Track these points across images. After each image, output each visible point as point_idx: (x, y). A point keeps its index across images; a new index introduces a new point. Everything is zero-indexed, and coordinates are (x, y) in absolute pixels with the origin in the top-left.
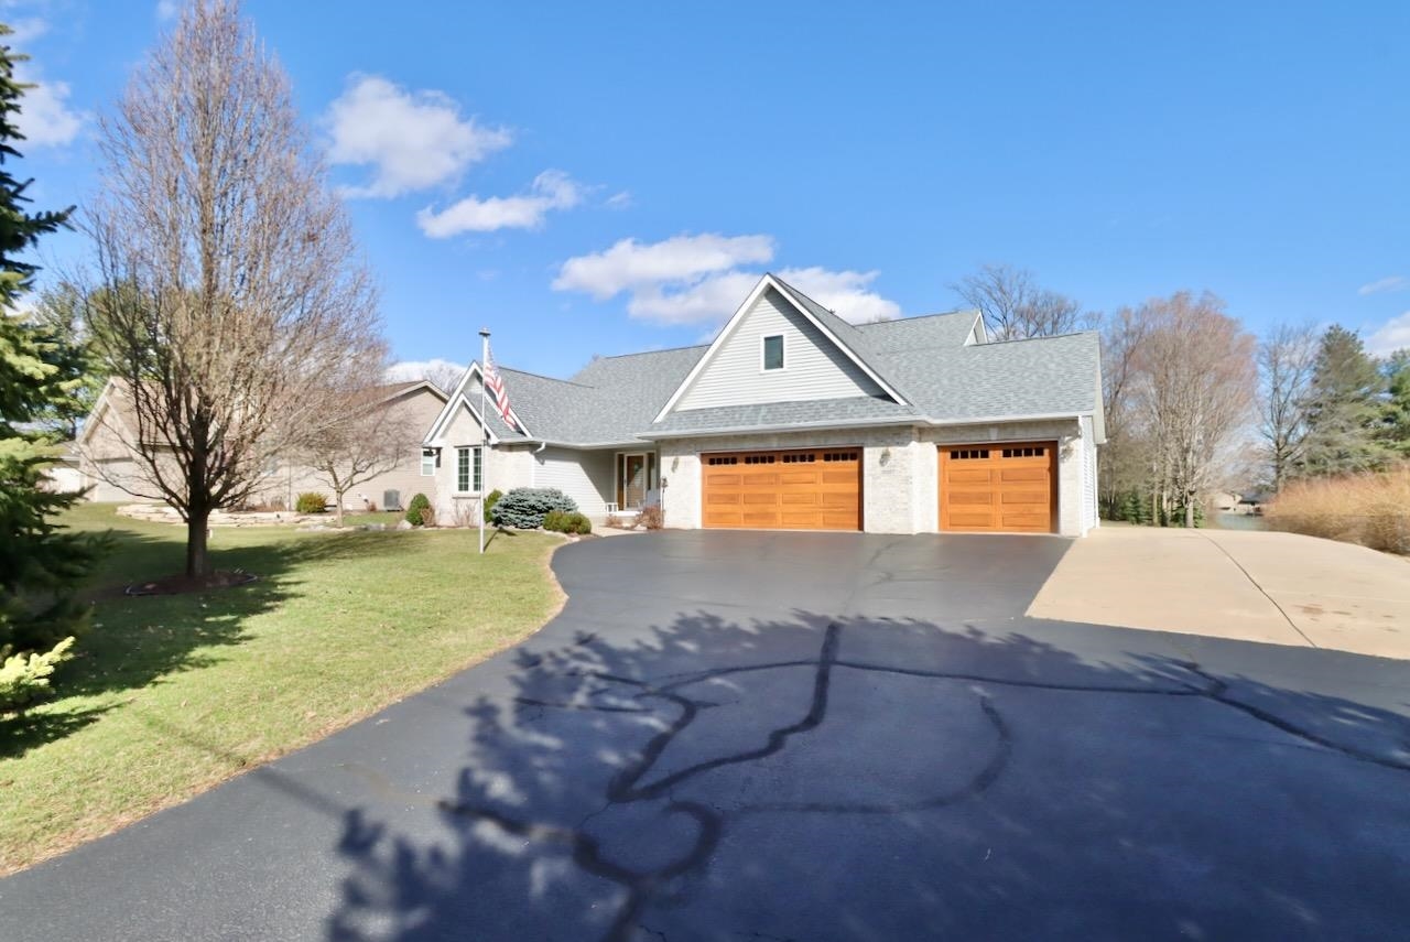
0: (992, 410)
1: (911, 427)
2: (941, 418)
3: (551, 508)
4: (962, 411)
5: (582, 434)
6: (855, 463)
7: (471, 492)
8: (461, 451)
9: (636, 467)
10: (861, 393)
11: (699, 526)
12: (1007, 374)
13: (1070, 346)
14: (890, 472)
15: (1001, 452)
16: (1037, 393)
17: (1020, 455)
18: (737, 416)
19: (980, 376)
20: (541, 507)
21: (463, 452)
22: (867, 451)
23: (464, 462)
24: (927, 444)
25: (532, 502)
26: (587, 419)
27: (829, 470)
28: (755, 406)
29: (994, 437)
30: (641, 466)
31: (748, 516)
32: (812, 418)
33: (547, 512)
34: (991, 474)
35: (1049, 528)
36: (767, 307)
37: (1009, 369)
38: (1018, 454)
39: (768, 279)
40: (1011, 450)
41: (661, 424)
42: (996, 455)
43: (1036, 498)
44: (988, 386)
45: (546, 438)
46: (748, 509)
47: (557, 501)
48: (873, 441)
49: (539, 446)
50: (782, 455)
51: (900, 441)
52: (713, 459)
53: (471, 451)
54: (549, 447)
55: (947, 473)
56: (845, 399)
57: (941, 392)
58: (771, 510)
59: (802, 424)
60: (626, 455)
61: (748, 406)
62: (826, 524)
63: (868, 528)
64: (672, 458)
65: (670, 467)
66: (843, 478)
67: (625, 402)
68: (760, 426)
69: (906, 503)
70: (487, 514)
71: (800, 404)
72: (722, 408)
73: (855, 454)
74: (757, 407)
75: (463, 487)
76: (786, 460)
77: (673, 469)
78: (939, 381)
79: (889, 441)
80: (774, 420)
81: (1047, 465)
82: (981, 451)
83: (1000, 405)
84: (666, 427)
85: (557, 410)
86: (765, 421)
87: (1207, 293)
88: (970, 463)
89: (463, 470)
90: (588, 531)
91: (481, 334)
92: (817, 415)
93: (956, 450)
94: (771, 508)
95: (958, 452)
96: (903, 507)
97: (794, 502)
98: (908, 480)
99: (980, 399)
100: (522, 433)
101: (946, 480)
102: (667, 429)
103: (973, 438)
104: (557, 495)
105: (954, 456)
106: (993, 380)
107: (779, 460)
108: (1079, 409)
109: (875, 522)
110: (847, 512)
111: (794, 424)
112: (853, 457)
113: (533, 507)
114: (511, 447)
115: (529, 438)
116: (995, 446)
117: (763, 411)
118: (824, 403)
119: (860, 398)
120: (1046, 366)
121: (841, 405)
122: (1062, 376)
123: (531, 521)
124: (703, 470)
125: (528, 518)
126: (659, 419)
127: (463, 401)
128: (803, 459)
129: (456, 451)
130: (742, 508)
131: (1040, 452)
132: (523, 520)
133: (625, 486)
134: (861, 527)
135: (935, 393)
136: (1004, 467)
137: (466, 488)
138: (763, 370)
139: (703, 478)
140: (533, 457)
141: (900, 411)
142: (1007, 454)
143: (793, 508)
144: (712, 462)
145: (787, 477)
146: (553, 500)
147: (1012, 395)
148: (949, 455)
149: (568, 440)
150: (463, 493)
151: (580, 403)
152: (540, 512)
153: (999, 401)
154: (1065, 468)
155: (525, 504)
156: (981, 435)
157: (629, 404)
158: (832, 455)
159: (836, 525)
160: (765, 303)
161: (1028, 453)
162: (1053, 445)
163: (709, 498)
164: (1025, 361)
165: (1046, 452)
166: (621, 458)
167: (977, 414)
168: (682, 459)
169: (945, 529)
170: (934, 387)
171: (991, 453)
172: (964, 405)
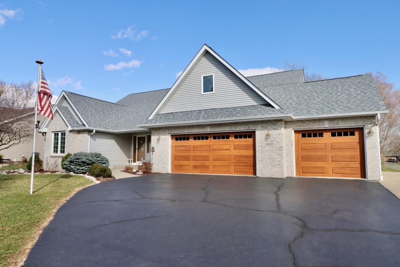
0: (325, 111)
1: (281, 120)
2: (298, 116)
3: (94, 163)
4: (308, 112)
5: (116, 126)
6: (251, 140)
7: (59, 154)
8: (55, 134)
9: (142, 142)
10: (254, 103)
11: (170, 171)
12: (328, 94)
13: (358, 81)
14: (269, 144)
15: (330, 133)
16: (348, 103)
17: (341, 136)
18: (189, 116)
19: (313, 96)
20: (88, 161)
21: (56, 135)
22: (257, 133)
23: (56, 139)
24: (289, 130)
25: (84, 160)
26: (119, 119)
27: (238, 143)
28: (198, 110)
29: (327, 125)
30: (144, 142)
31: (195, 167)
32: (229, 116)
33: (92, 164)
34: (325, 145)
35: (360, 176)
36: (205, 62)
37: (328, 92)
38: (340, 135)
39: (205, 47)
40: (336, 133)
41: (152, 120)
42: (327, 135)
43: (352, 159)
44: (320, 100)
45: (96, 127)
46: (195, 163)
47: (98, 159)
48: (262, 128)
49: (92, 131)
50: (213, 136)
51: (276, 128)
52: (177, 138)
53: (60, 134)
54: (97, 132)
55: (300, 145)
56: (246, 107)
57: (294, 103)
58: (206, 164)
59: (223, 119)
60: (137, 137)
61: (195, 111)
62: (236, 172)
63: (258, 174)
64: (157, 137)
65: (156, 142)
66: (246, 147)
67: (138, 111)
68: (201, 121)
69: (279, 161)
70: (62, 166)
71: (222, 109)
72: (182, 112)
73: (251, 135)
74: (200, 111)
75: (56, 151)
76: (215, 138)
77: (157, 143)
78: (291, 98)
79: (269, 128)
80: (208, 118)
81: (358, 141)
82: (319, 133)
83: (329, 109)
84: (153, 122)
85: (104, 115)
86: (204, 118)
87: (378, 73)
88: (312, 140)
89: (56, 143)
90: (110, 176)
91: (37, 62)
92: (231, 115)
93: (304, 133)
94: (207, 163)
95: (305, 134)
96: (278, 163)
97: (219, 160)
98: (280, 149)
99: (317, 106)
100: (84, 125)
101: (299, 148)
102: (154, 123)
103: (315, 127)
104: (98, 155)
105: (304, 136)
106: (321, 97)
107: (211, 138)
108: (377, 110)
109: (263, 171)
110: (247, 166)
111: (219, 120)
112: (250, 137)
113: (84, 162)
114: (79, 132)
115: (87, 127)
116: (327, 130)
117: (203, 113)
118: (234, 109)
119: (253, 106)
120: (348, 90)
121: (243, 109)
122: (360, 94)
123: (82, 170)
124: (173, 143)
125: (82, 168)
126: (150, 118)
127: (56, 110)
128: (223, 138)
129: (53, 134)
130: (192, 163)
131: (352, 134)
132: (78, 169)
133: (137, 151)
134: (255, 173)
135: (291, 104)
136: (333, 141)
137: (57, 152)
138: (202, 93)
139: (172, 147)
140: (89, 137)
141: (276, 112)
142: (333, 135)
143: (217, 163)
144: (177, 139)
145: (215, 147)
146: (95, 158)
147: (334, 104)
148: (300, 135)
149: (108, 129)
150: (56, 154)
151: (117, 112)
152: (88, 164)
153: (328, 107)
154: (368, 142)
155: (80, 160)
156: (320, 125)
157: (139, 112)
158: (238, 135)
159: (241, 172)
160: (204, 59)
161: (346, 134)
162: (361, 130)
163: (175, 158)
164: (335, 88)
165: (357, 133)
166: (135, 137)
167: (318, 113)
168: (162, 137)
169: (300, 175)
170: (290, 101)
171: (325, 134)
172: (309, 109)
